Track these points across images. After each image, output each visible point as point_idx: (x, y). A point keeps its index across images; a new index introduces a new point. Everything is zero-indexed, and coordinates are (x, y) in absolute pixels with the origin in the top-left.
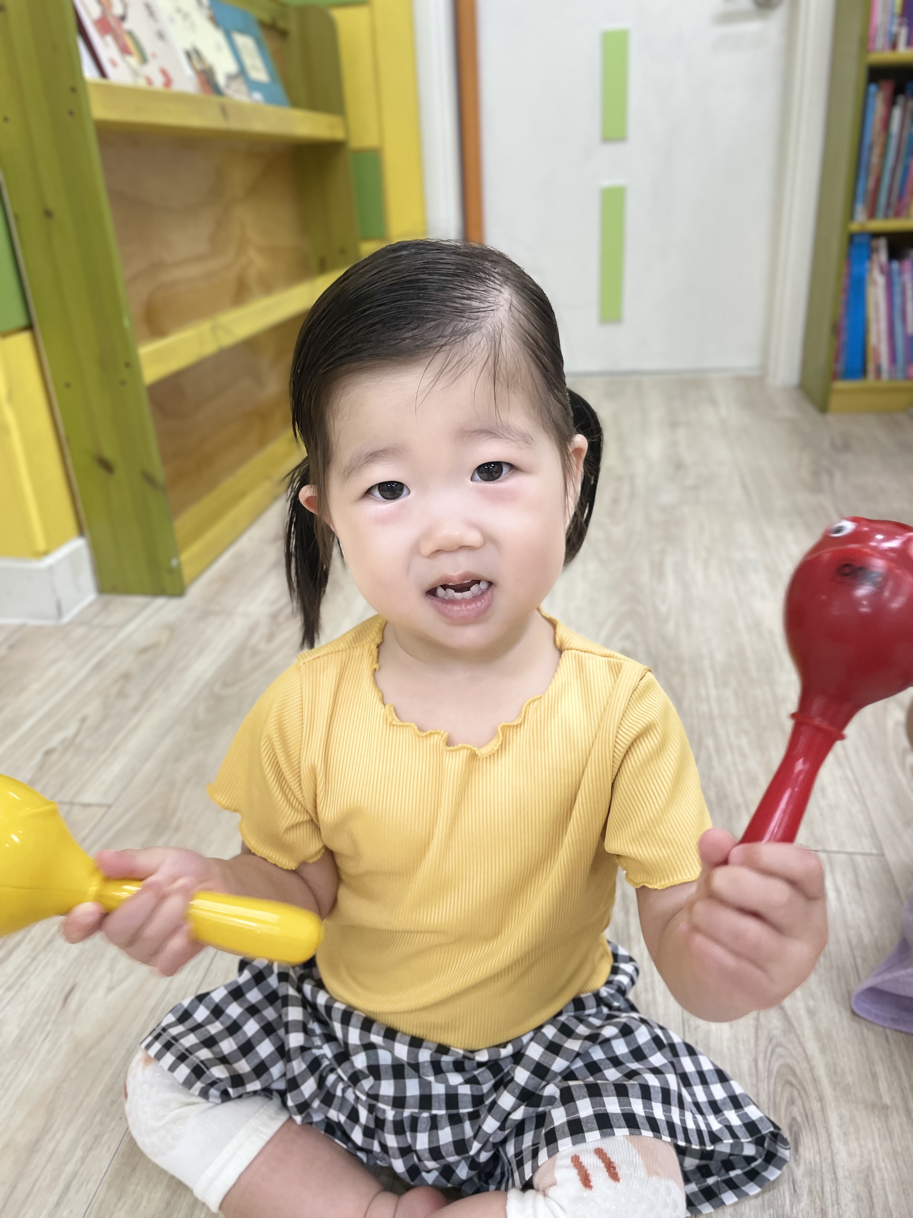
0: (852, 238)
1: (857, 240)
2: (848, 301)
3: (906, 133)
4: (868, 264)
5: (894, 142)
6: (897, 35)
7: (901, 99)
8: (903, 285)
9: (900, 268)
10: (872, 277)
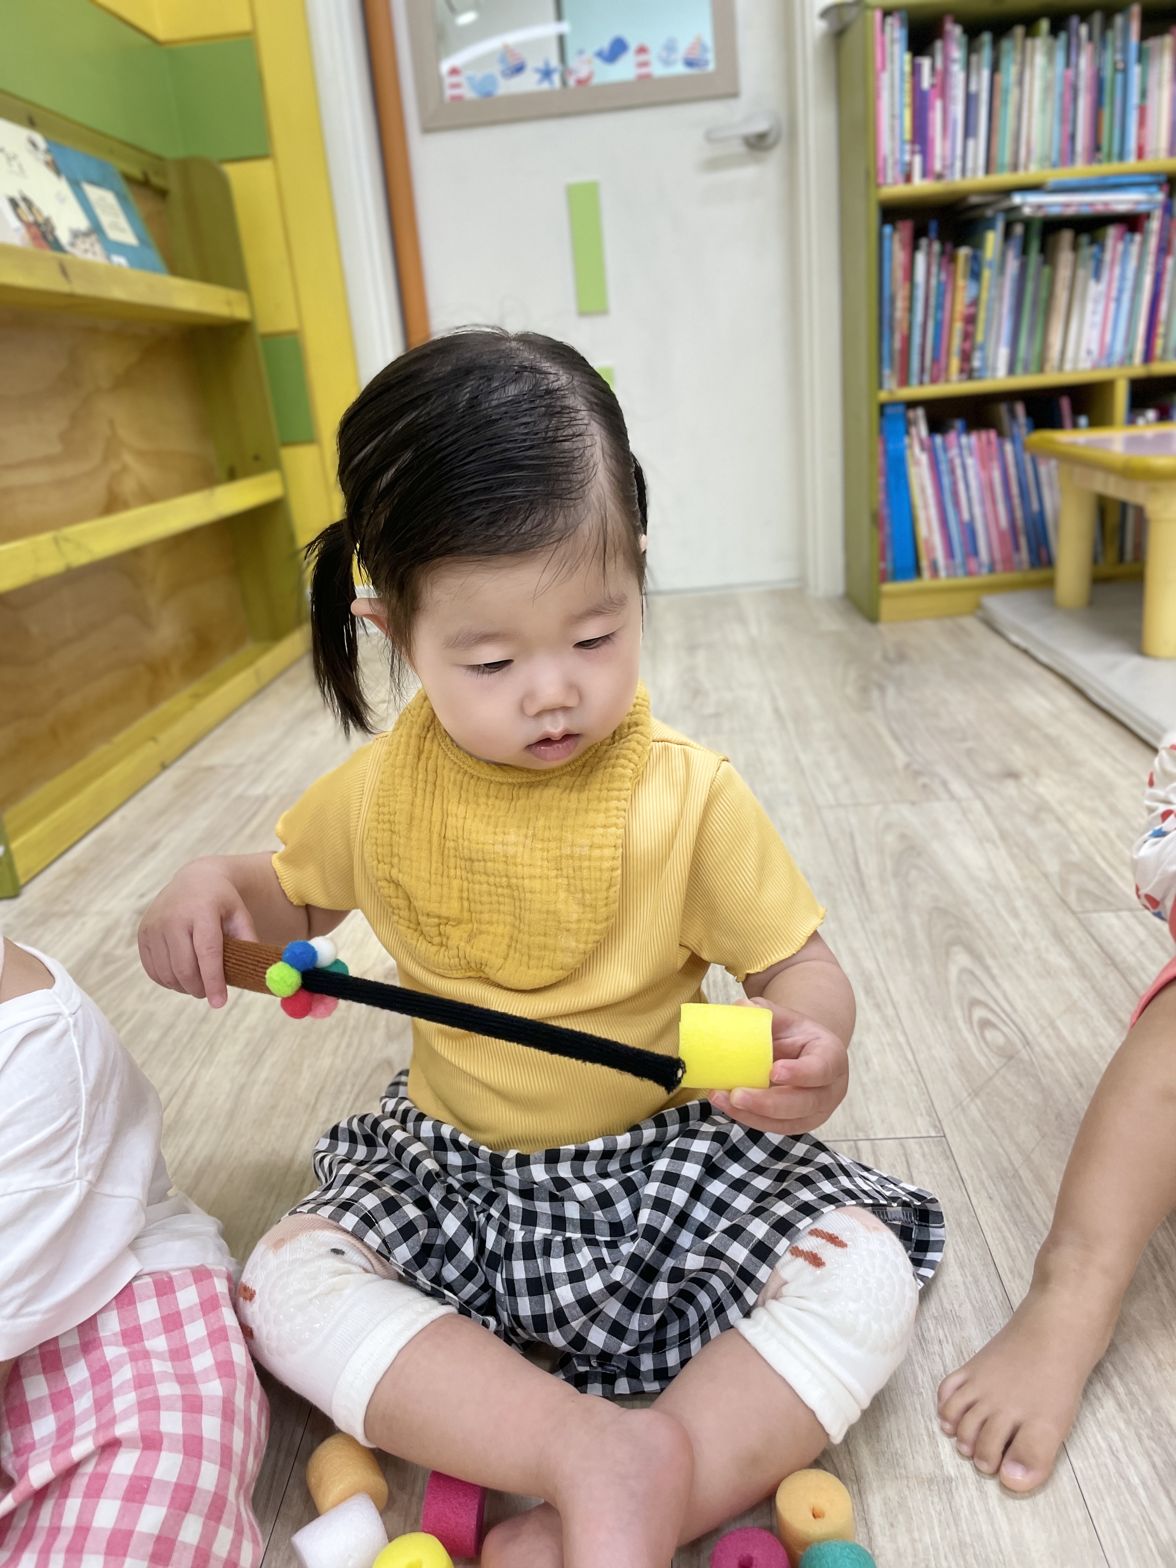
0: (882, 407)
1: (889, 411)
2: (887, 485)
3: (934, 282)
4: (907, 440)
5: (920, 293)
6: (910, 165)
7: (924, 242)
8: (951, 462)
9: (944, 442)
10: (913, 455)
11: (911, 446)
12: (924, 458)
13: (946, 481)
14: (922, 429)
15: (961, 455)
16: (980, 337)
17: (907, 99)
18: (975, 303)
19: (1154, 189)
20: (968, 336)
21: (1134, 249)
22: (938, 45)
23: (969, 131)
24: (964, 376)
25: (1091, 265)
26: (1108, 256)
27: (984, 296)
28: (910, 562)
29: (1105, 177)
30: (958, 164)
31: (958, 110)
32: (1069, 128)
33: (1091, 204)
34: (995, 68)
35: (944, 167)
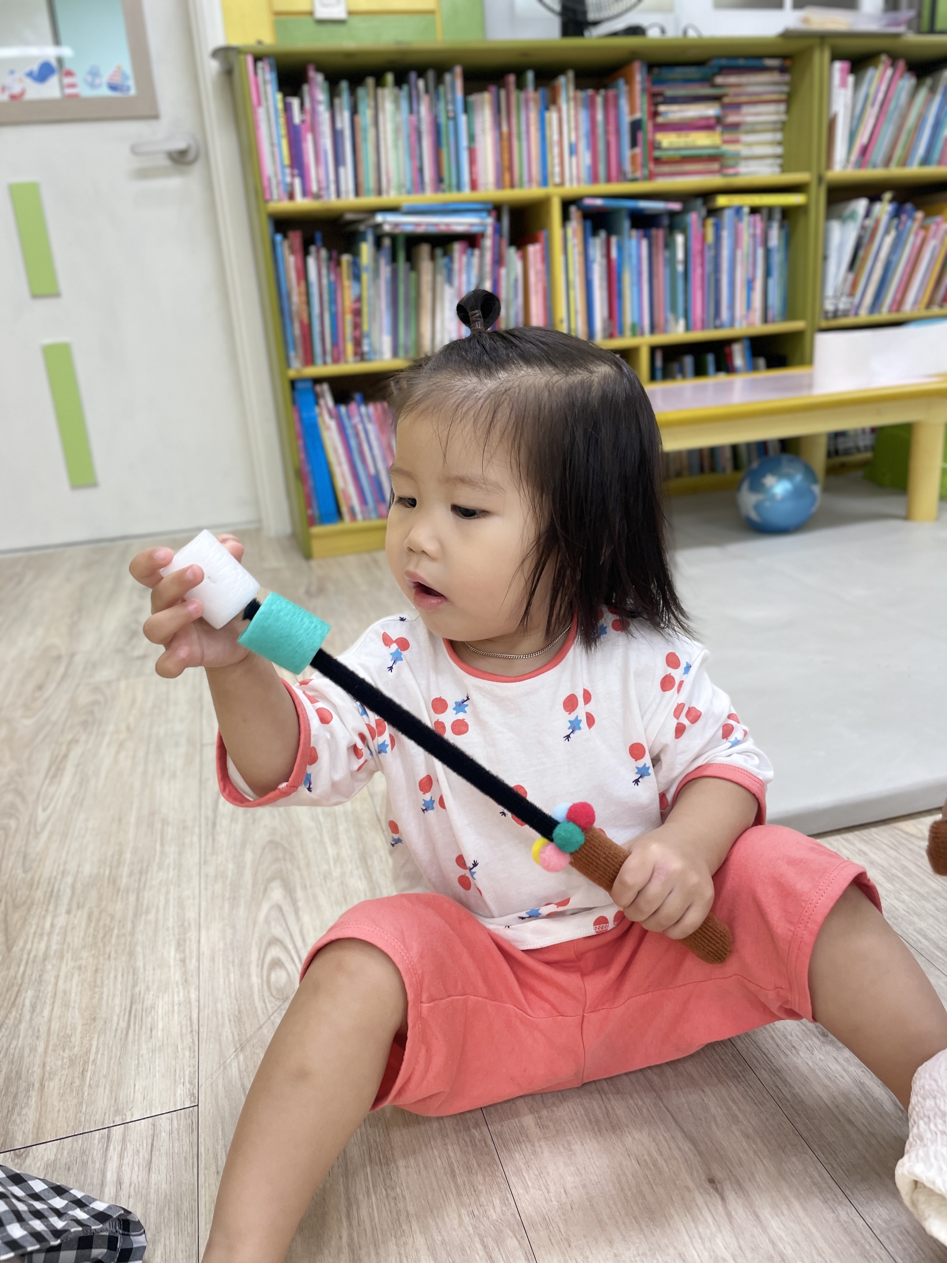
0: (293, 383)
1: (299, 386)
2: (306, 446)
3: (325, 281)
4: (317, 410)
5: (315, 290)
6: (292, 185)
7: (313, 249)
8: (355, 427)
9: (348, 411)
10: (324, 422)
11: (321, 414)
12: (332, 424)
13: (353, 443)
14: (328, 400)
15: (362, 421)
16: (365, 327)
17: (283, 131)
18: (359, 299)
19: (484, 214)
20: (357, 326)
21: (475, 261)
22: (306, 88)
23: (338, 161)
24: (358, 358)
25: (444, 272)
26: (456, 266)
27: (365, 294)
28: (333, 508)
29: (446, 203)
30: (333, 187)
31: (327, 142)
32: (417, 163)
33: (436, 225)
34: (354, 111)
35: (320, 189)
